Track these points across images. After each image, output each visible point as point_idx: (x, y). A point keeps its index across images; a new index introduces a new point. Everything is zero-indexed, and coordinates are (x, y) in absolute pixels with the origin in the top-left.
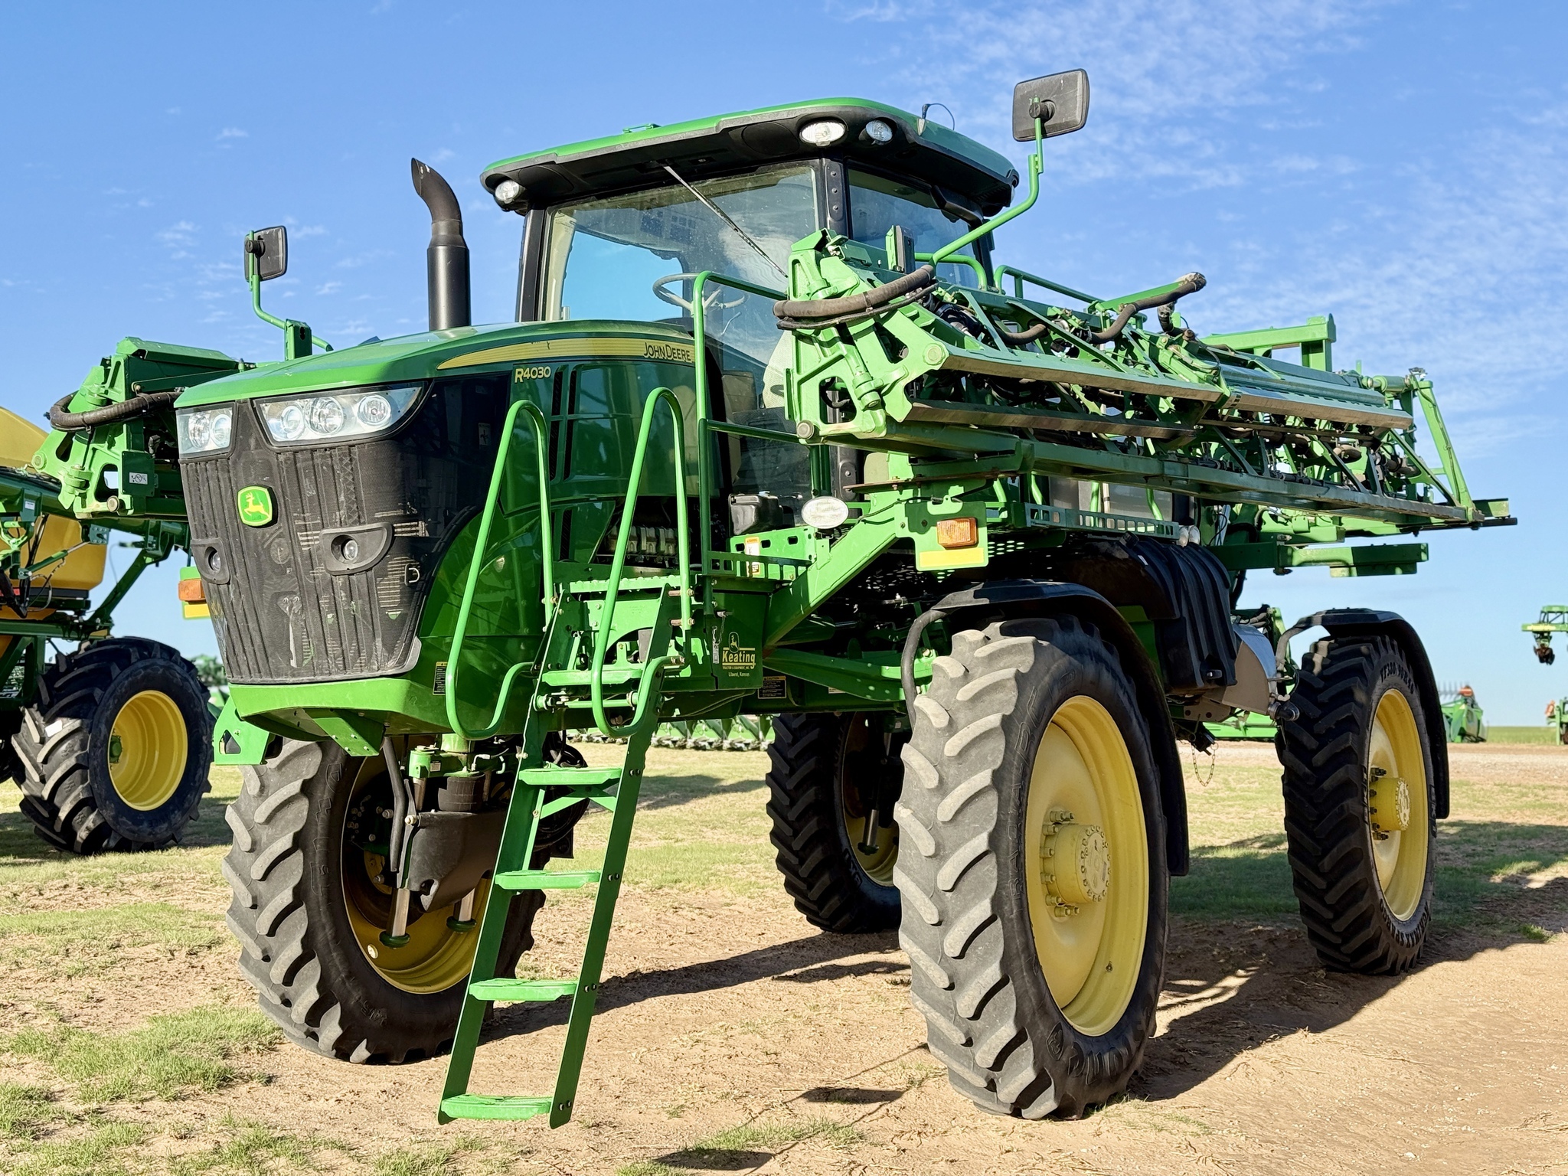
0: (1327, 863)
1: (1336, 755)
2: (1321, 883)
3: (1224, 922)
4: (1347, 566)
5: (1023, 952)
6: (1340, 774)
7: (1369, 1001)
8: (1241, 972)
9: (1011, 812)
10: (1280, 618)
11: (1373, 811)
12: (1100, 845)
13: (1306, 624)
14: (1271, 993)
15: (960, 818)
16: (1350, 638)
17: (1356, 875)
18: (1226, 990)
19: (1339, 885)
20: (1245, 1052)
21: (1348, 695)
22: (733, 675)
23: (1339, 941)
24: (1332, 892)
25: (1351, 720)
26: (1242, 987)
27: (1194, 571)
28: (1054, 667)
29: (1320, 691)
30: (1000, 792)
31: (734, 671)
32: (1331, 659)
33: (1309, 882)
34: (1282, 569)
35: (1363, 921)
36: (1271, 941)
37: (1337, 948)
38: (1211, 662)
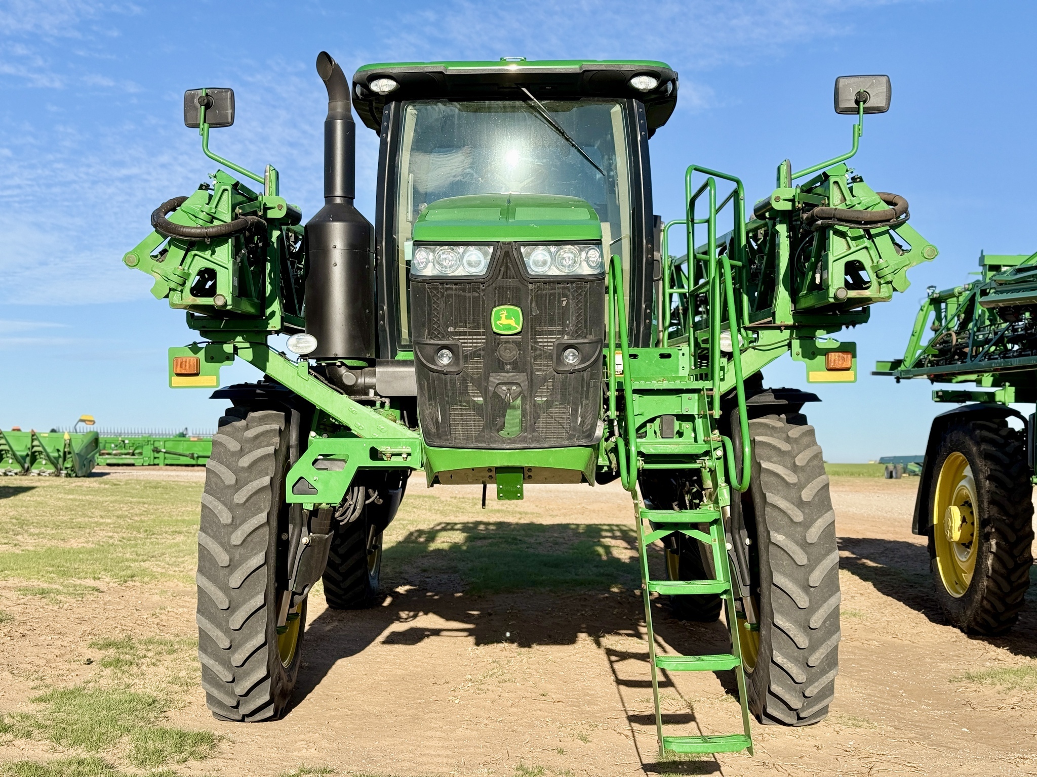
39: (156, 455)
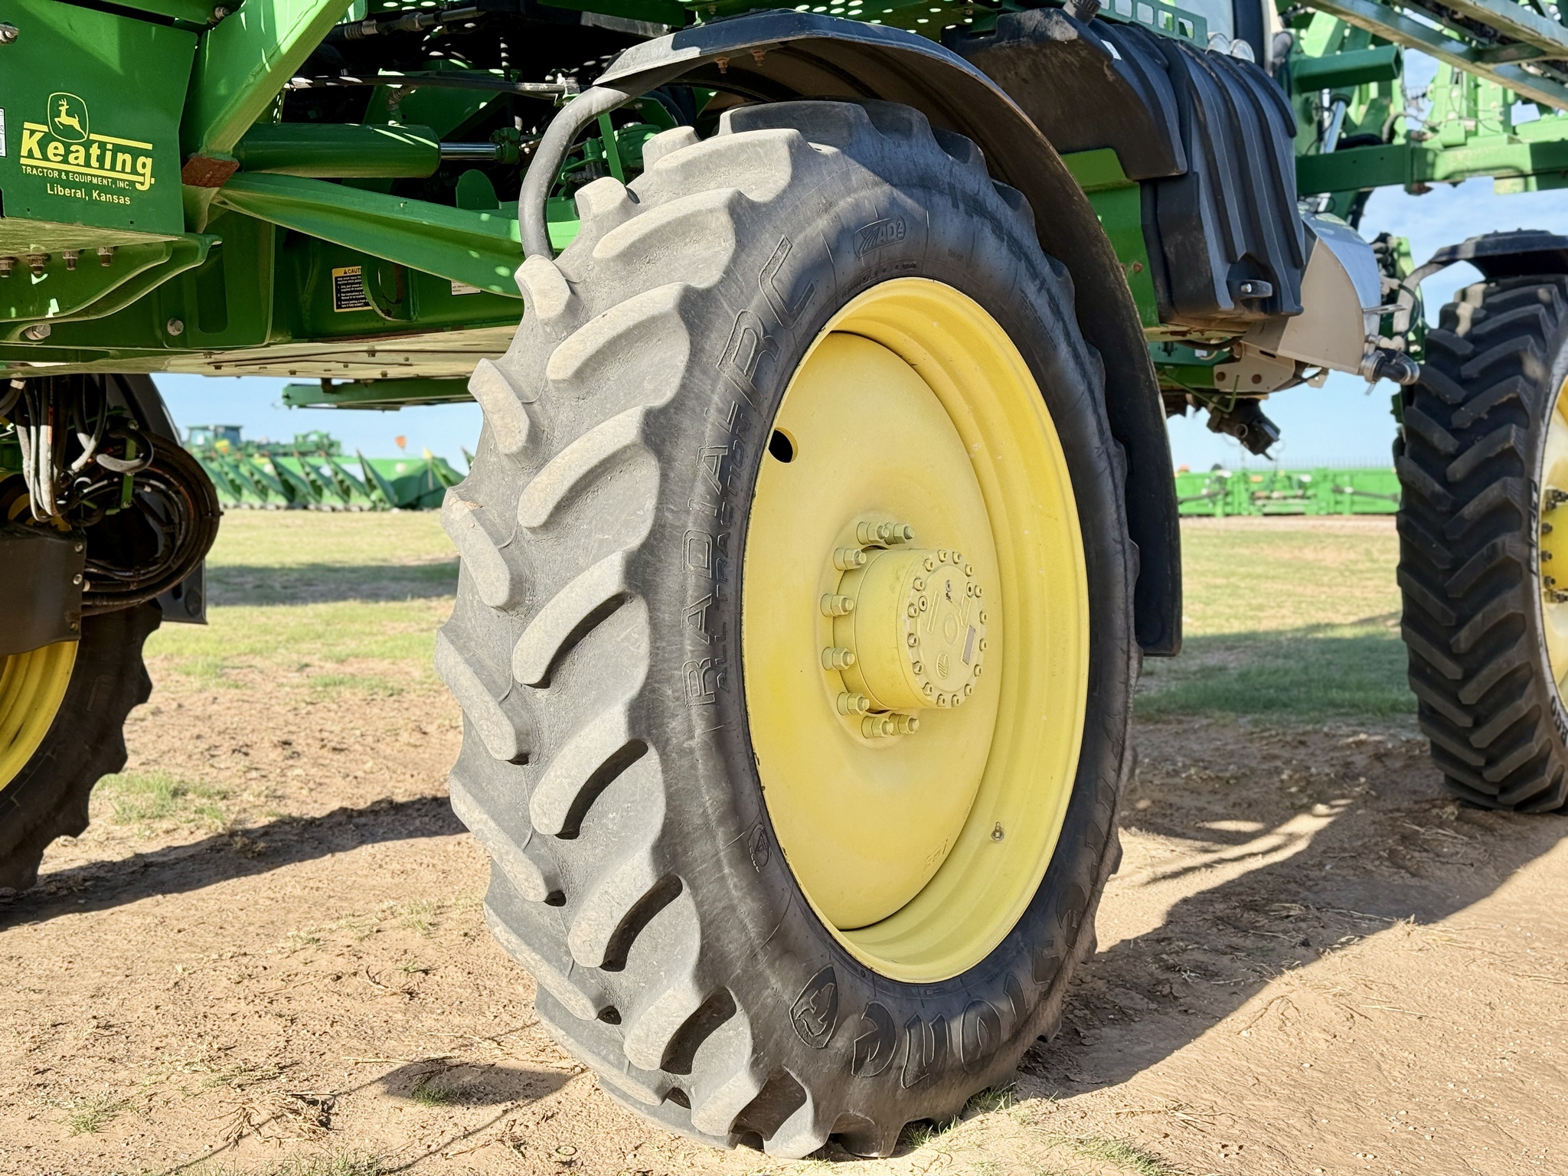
0: (1464, 638)
1: (1488, 462)
2: (1452, 670)
3: (1309, 728)
4: (1523, 175)
5: (721, 821)
6: (1493, 493)
7: (1526, 860)
8: (1321, 808)
9: (696, 506)
10: (1407, 254)
11: (1546, 556)
12: (959, 592)
13: (1447, 258)
14: (1364, 846)
15: (569, 519)
16: (1521, 278)
17: (1514, 657)
18: (1292, 838)
19: (1485, 672)
20: (1288, 975)
21: (1513, 364)
22: (60, 190)
23: (1480, 762)
24: (1473, 685)
25: (1516, 404)
26: (1319, 834)
27: (1222, 89)
28: (844, 204)
29: (1467, 359)
30: (665, 461)
31: (67, 184)
32: (1489, 309)
33: (1433, 668)
34: (1418, 186)
35: (1522, 731)
36: (1379, 757)
37: (1477, 772)
38: (1254, 267)
39: (1339, 498)
